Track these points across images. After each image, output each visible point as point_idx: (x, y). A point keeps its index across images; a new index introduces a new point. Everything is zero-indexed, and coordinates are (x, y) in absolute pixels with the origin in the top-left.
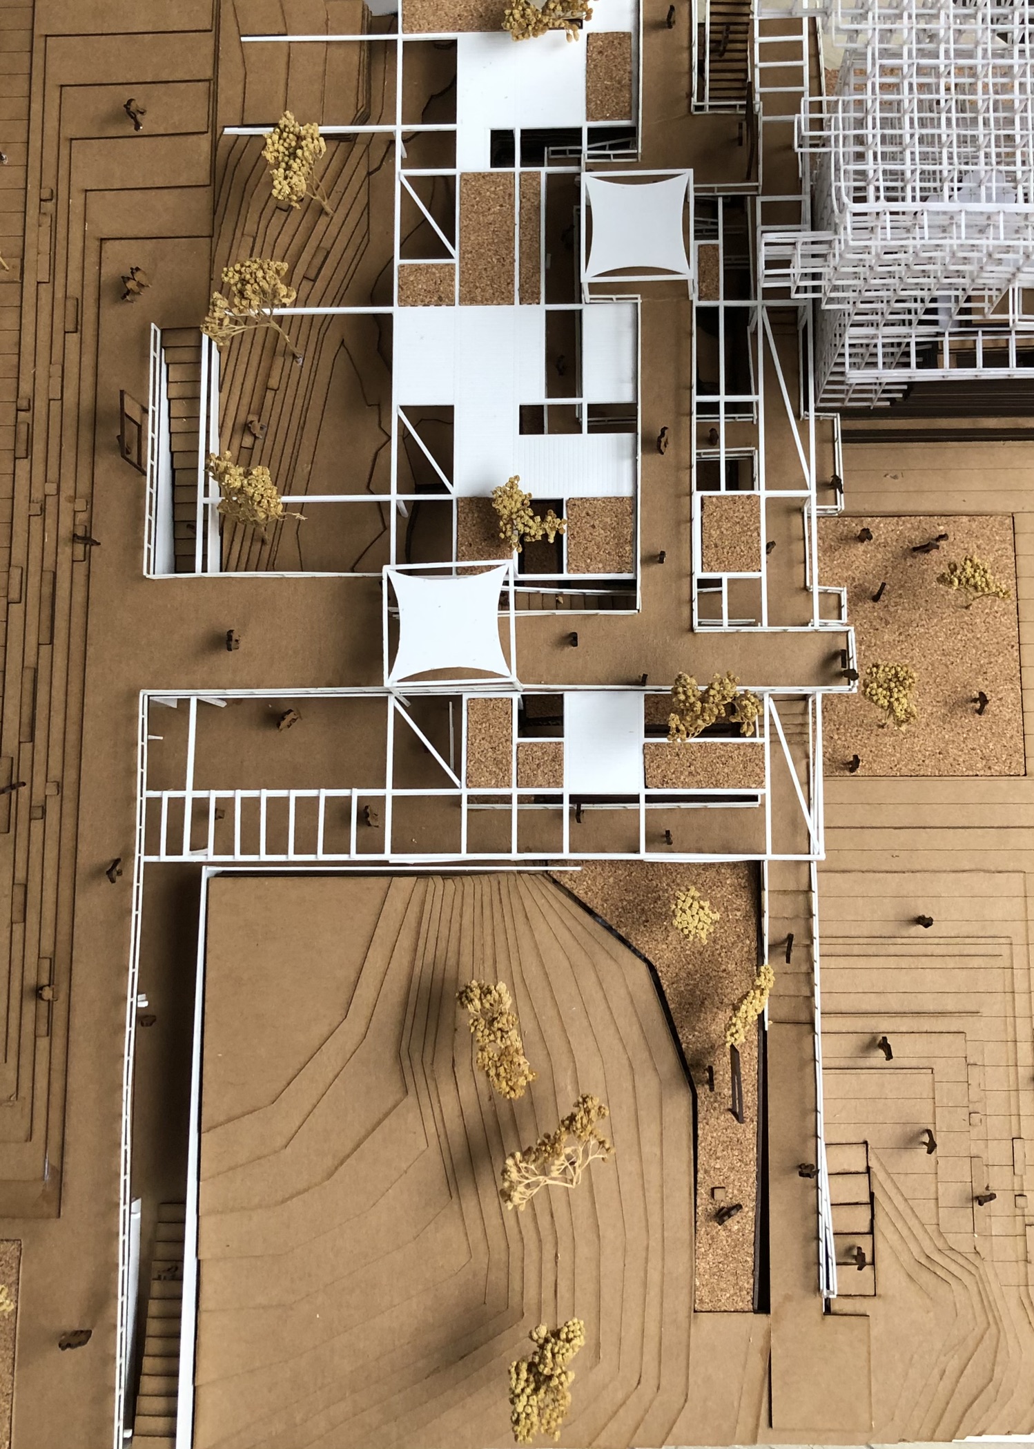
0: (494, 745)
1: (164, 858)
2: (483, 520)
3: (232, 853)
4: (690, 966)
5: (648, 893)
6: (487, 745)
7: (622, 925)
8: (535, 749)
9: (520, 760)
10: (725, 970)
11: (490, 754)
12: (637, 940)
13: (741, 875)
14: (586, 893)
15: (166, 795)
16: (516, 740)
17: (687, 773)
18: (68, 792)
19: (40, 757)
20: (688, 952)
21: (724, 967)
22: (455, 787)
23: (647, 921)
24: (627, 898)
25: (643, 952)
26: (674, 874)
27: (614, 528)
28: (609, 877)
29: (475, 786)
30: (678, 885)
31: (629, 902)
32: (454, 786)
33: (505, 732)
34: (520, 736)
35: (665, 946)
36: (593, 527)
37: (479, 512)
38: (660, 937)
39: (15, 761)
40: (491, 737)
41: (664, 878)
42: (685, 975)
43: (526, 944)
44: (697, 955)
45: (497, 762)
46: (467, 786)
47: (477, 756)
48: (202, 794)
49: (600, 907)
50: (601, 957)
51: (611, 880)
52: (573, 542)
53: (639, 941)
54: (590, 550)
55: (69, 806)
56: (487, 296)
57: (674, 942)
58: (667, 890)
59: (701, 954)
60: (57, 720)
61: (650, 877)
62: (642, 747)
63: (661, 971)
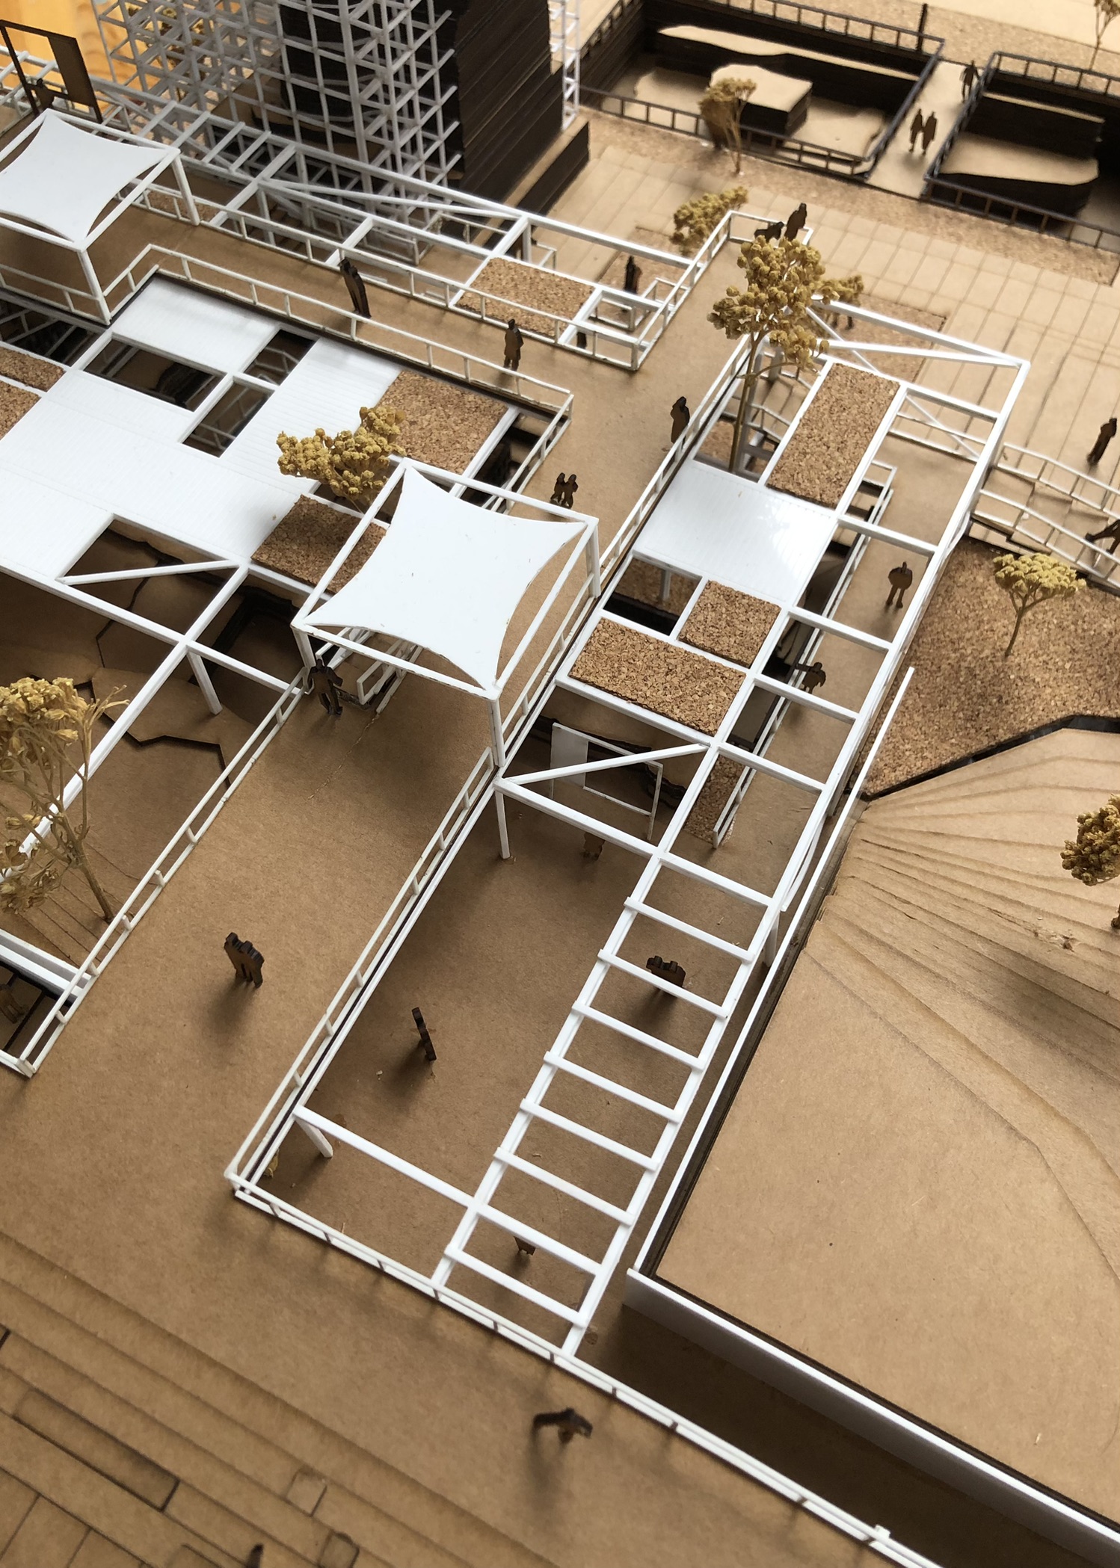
0: (664, 670)
1: (582, 1317)
2: (309, 543)
3: (637, 1172)
4: (1090, 671)
5: (957, 678)
6: (660, 678)
7: (993, 732)
8: (701, 618)
9: (708, 644)
10: (1110, 634)
11: (675, 681)
12: (1024, 721)
13: (976, 562)
14: (924, 758)
15: (455, 1249)
16: (671, 639)
17: (837, 454)
18: (328, 1462)
19: (220, 1487)
20: (1068, 666)
21: (1105, 633)
22: (702, 754)
23: (1000, 698)
24: (955, 709)
25: (1046, 721)
26: (942, 637)
27: (432, 403)
28: (911, 718)
29: (717, 723)
30: (960, 639)
31: (961, 709)
32: (699, 757)
33: (651, 647)
34: (668, 633)
35: (1048, 690)
36: (413, 423)
37: (293, 540)
38: (1031, 690)
39: (196, 1545)
40: (648, 667)
41: (944, 652)
42: (1101, 683)
43: (985, 853)
44: (1077, 657)
45: (694, 676)
46: (711, 734)
47: (668, 698)
48: (492, 1178)
49: (954, 749)
50: (1036, 776)
51: (917, 718)
52: (418, 452)
53: (1029, 720)
54: (444, 438)
55: (363, 1480)
57: (1047, 676)
58: (962, 655)
59: (1073, 651)
60: (167, 1406)
61: (934, 668)
62: (771, 492)
63: (1085, 709)
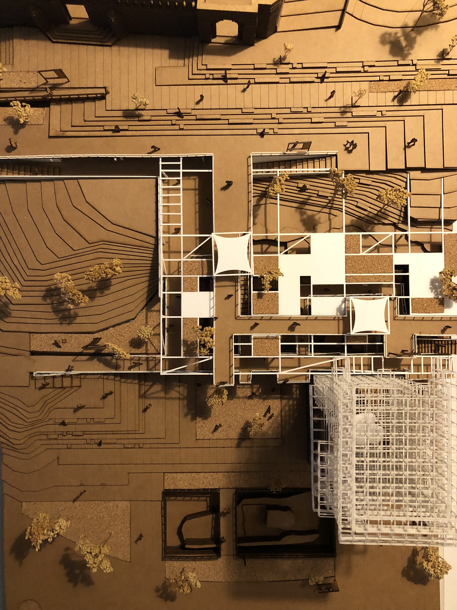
0: (196, 269)
1: (161, 164)
8: (195, 283)
9: (192, 278)
15: (181, 163)
19: (192, 122)
32: (184, 256)
33: (201, 273)
34: (200, 278)
45: (191, 270)
46: (184, 261)
47: (193, 264)
48: (181, 175)
56: (349, 265)
62: (196, 317)
